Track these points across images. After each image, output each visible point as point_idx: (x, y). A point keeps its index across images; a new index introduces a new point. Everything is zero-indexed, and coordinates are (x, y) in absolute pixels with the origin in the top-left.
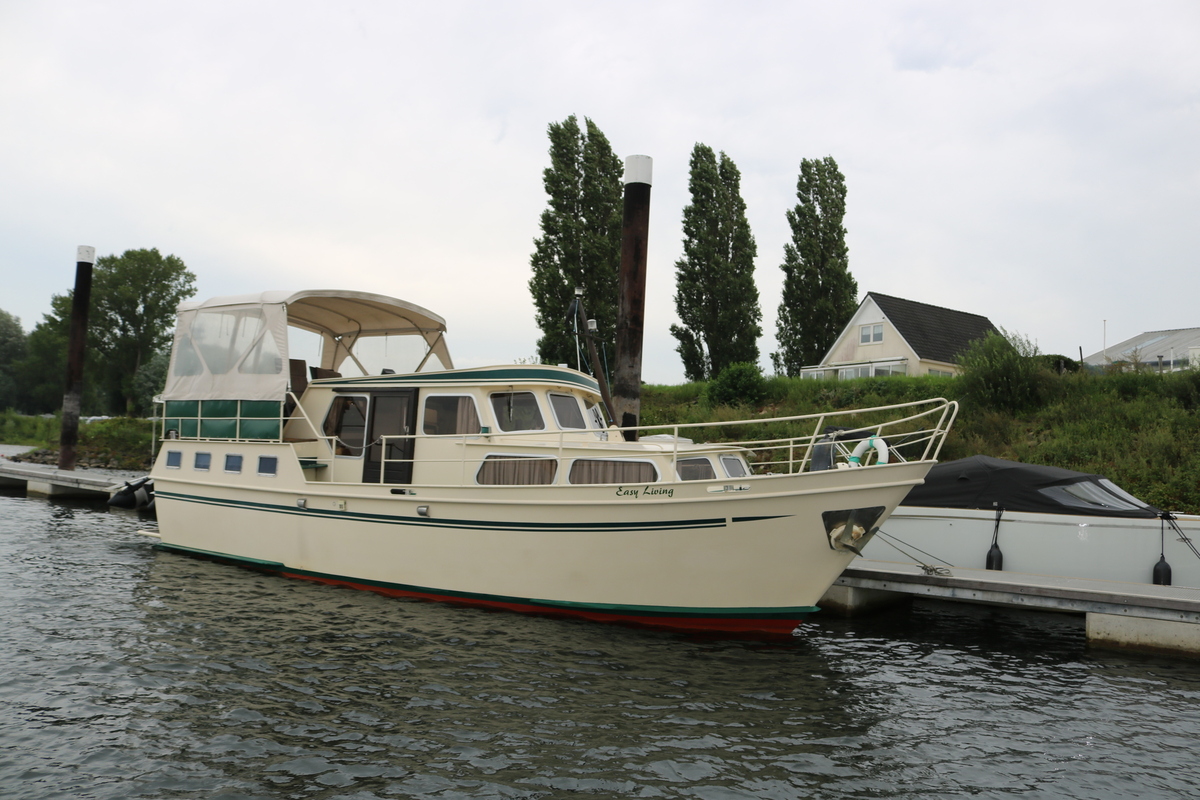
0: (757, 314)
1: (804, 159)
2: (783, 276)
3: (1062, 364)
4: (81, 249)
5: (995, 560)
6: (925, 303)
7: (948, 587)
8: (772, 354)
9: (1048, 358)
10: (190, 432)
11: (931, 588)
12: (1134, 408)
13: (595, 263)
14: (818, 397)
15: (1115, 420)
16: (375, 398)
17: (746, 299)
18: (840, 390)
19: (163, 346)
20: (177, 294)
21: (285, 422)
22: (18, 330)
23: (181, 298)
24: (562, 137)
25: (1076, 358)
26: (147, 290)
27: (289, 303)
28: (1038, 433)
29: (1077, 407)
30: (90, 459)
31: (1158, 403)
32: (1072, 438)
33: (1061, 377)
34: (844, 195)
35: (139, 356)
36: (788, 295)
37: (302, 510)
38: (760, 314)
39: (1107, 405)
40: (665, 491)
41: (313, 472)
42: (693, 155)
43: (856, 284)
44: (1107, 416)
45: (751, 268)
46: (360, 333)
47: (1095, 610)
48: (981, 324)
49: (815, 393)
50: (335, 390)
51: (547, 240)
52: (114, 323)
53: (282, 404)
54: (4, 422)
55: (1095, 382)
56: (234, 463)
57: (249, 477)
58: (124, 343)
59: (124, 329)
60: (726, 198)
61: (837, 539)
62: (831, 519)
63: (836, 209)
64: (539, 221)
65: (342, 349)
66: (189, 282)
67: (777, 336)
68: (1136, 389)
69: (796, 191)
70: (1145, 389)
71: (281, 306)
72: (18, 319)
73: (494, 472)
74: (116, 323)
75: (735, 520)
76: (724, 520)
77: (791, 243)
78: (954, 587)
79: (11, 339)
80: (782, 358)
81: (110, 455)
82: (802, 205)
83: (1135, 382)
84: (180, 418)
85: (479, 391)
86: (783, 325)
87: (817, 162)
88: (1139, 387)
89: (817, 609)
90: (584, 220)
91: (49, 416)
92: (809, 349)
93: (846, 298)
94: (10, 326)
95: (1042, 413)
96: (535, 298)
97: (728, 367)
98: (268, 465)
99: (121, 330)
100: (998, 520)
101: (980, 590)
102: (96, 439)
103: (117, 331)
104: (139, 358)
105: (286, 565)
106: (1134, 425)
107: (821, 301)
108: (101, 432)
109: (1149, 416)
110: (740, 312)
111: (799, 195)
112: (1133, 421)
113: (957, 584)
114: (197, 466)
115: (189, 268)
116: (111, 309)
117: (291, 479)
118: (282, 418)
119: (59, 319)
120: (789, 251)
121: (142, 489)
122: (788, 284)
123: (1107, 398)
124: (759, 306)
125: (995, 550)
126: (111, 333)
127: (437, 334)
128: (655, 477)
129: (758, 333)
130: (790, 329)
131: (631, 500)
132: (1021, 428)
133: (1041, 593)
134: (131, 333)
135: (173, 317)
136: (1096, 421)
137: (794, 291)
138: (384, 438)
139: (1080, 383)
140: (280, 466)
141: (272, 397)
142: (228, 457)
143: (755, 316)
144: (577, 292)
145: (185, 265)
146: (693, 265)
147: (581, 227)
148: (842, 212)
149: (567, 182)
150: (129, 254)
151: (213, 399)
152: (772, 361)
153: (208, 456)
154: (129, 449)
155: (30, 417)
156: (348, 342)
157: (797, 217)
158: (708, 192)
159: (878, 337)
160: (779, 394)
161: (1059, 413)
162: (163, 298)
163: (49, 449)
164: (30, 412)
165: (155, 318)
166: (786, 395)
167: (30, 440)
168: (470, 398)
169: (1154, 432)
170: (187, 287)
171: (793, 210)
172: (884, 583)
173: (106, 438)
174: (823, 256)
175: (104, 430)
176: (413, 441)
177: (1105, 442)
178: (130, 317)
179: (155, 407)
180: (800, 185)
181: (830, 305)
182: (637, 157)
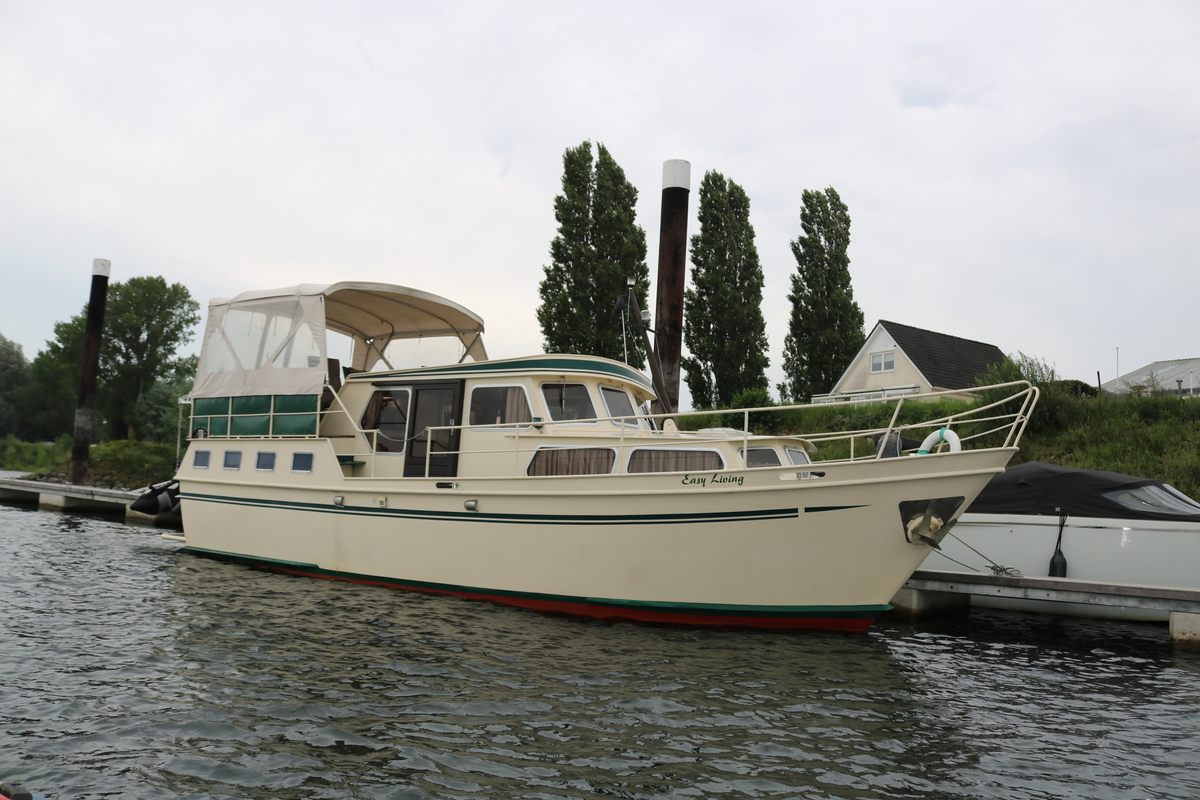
0: (764, 344)
1: (806, 191)
2: (790, 306)
3: (1080, 390)
4: (96, 262)
5: (1058, 566)
6: (936, 331)
7: (1020, 587)
8: (779, 385)
9: (1065, 383)
10: (220, 430)
11: (1001, 589)
12: (1157, 431)
13: (606, 291)
14: (833, 422)
15: (1138, 443)
16: (417, 391)
17: (754, 329)
18: (855, 416)
19: (166, 374)
20: (180, 322)
21: (322, 416)
22: (19, 356)
23: (184, 326)
24: (576, 163)
25: (1094, 384)
26: (150, 318)
27: (327, 294)
28: (1059, 457)
29: (1098, 431)
30: (96, 481)
31: (1181, 426)
32: (1095, 461)
33: (1080, 402)
34: (848, 226)
35: (142, 384)
36: (795, 326)
37: (339, 508)
38: (767, 344)
39: (1128, 429)
40: (735, 479)
41: (349, 469)
42: (703, 184)
43: (863, 314)
44: (1129, 439)
45: (759, 298)
46: (393, 335)
47: (1180, 609)
48: (991, 353)
49: (830, 419)
50: (374, 384)
51: (557, 268)
52: (118, 350)
53: (319, 397)
54: (5, 448)
55: (1115, 406)
56: (266, 461)
57: (283, 474)
58: (126, 370)
59: (127, 356)
60: (734, 227)
61: (915, 532)
62: (908, 510)
63: (841, 239)
64: (549, 248)
65: (373, 352)
66: (193, 310)
67: (783, 367)
68: (1158, 413)
69: (800, 221)
70: (1167, 413)
71: (319, 297)
72: (20, 347)
73: (546, 463)
74: (119, 350)
75: (808, 510)
76: (796, 510)
77: (797, 273)
78: (1026, 588)
79: (12, 366)
80: (789, 388)
81: (115, 478)
82: (806, 236)
83: (1156, 406)
84: (209, 416)
85: (530, 380)
86: (790, 356)
87: (818, 193)
88: (1161, 411)
89: (889, 608)
90: (593, 248)
91: (49, 444)
92: (815, 379)
93: (853, 328)
94: (12, 353)
95: (1064, 437)
96: (542, 326)
97: (741, 393)
98: (303, 462)
99: (123, 357)
100: (1062, 526)
101: (1054, 590)
102: (101, 461)
103: (121, 359)
104: (141, 386)
105: (321, 567)
106: (1158, 448)
107: (828, 331)
108: (106, 455)
109: (1172, 439)
110: (747, 342)
111: (803, 226)
112: (1157, 444)
113: (1030, 584)
114: (227, 465)
115: (194, 297)
116: (115, 336)
117: (326, 475)
118: (319, 412)
119: (61, 345)
120: (795, 281)
121: (165, 494)
122: (795, 314)
123: (1128, 422)
124: (766, 336)
125: (1058, 557)
126: (114, 360)
127: (474, 336)
128: (720, 464)
129: (765, 363)
130: (797, 360)
131: (698, 489)
132: (1042, 452)
133: (1120, 593)
134: (134, 361)
135: (176, 344)
136: (1119, 445)
137: (801, 321)
138: (429, 429)
139: (1100, 407)
140: (316, 463)
141: (309, 390)
142: (260, 454)
143: (762, 346)
144: (628, 283)
145: (190, 293)
146: (701, 294)
147: (590, 256)
148: (847, 242)
149: (578, 209)
150: (134, 282)
151: (245, 395)
152: (779, 392)
153: (239, 454)
154: (134, 472)
155: (31, 444)
156: (379, 344)
157: (801, 247)
158: (717, 221)
159: (890, 365)
160: (793, 420)
161: (1081, 437)
162: (167, 326)
163: (54, 471)
164: (31, 440)
165: (158, 346)
166: (800, 421)
167: (31, 467)
168: (520, 388)
169: (1179, 454)
170: (191, 315)
171: (796, 241)
172: (951, 584)
173: (111, 461)
174: (828, 287)
175: (109, 452)
176: (458, 432)
177: (1129, 465)
178: (133, 343)
179: (181, 409)
180: (804, 216)
181: (837, 336)
182: (676, 161)
